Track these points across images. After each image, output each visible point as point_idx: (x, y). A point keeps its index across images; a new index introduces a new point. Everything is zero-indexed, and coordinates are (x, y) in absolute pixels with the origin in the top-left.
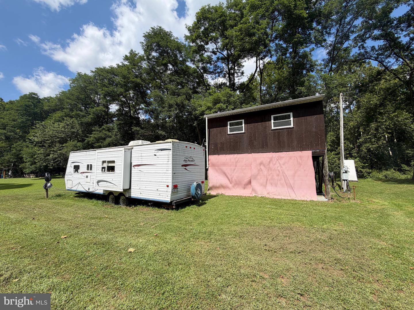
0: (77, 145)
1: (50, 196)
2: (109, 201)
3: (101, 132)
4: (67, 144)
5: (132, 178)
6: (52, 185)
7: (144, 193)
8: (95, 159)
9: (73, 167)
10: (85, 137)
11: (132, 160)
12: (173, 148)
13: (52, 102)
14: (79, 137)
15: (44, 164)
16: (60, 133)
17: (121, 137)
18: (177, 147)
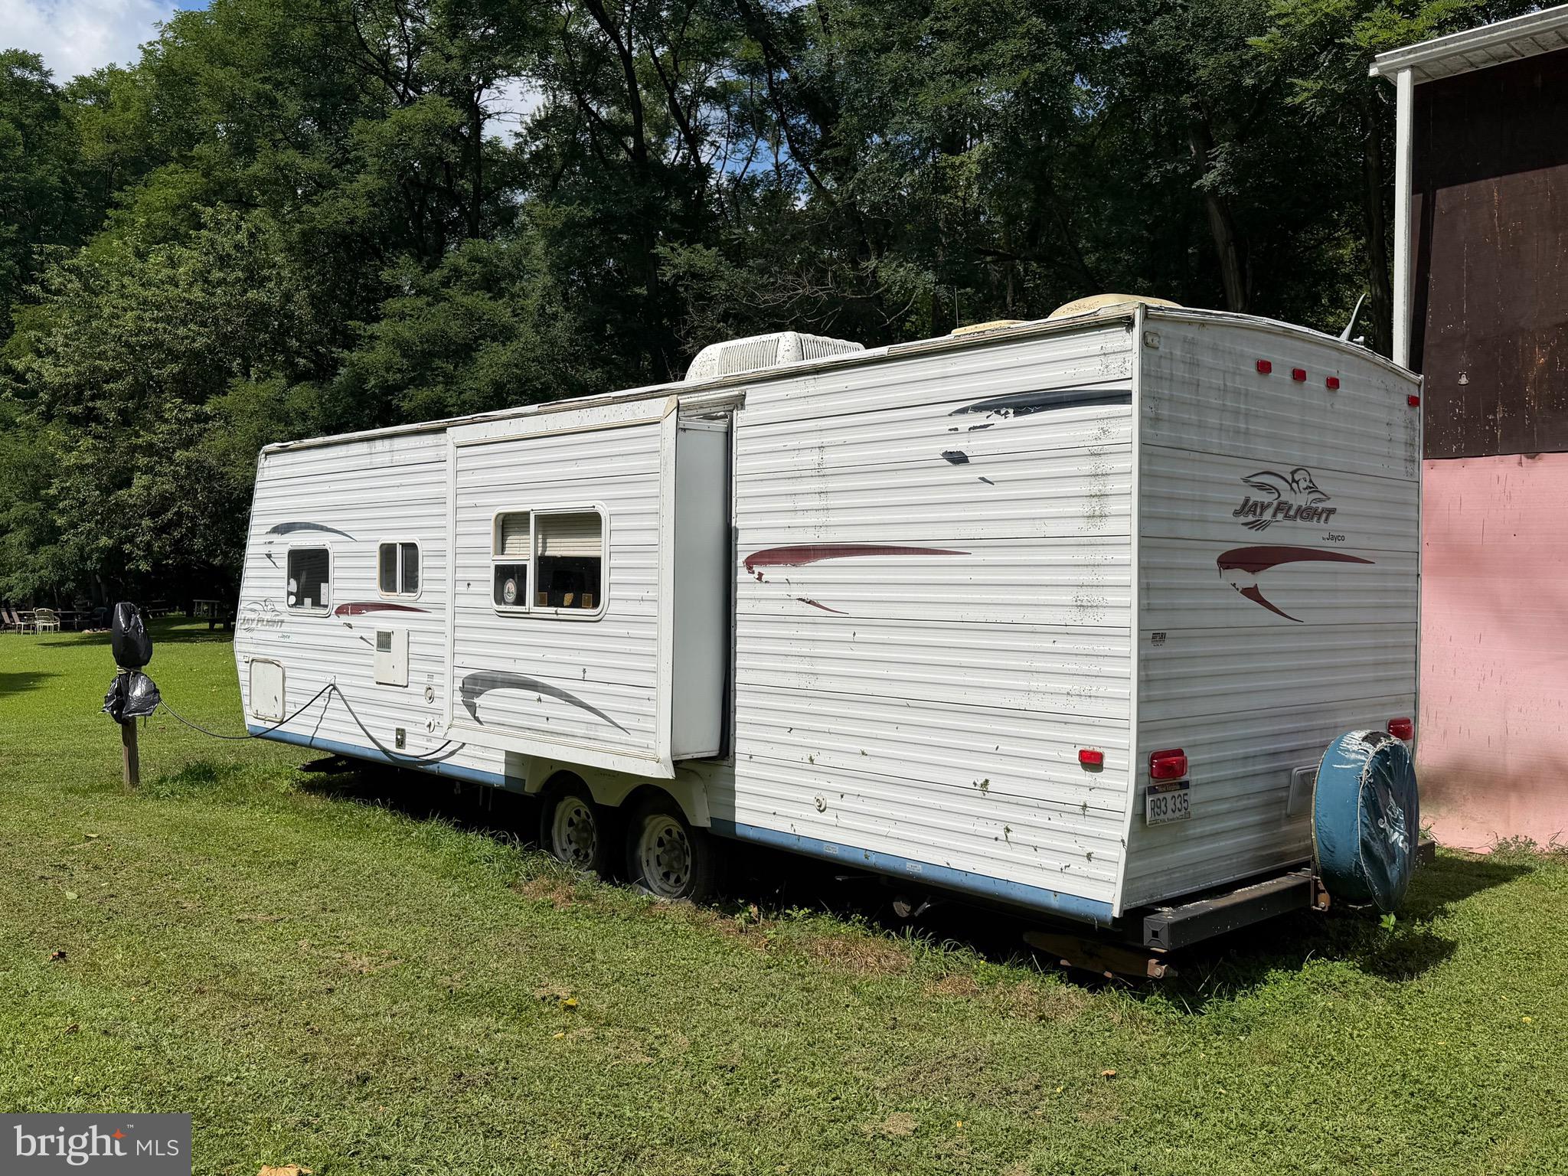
0: (288, 406)
1: (148, 774)
2: (550, 849)
3: (438, 298)
4: (227, 401)
5: (740, 662)
6: (156, 691)
7: (845, 804)
8: (440, 501)
9: (283, 563)
10: (332, 341)
11: (738, 507)
12: (1145, 374)
13: (126, 108)
14: (294, 343)
15: (104, 541)
16: (184, 323)
17: (578, 331)
18: (1180, 371)
